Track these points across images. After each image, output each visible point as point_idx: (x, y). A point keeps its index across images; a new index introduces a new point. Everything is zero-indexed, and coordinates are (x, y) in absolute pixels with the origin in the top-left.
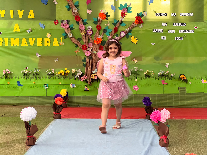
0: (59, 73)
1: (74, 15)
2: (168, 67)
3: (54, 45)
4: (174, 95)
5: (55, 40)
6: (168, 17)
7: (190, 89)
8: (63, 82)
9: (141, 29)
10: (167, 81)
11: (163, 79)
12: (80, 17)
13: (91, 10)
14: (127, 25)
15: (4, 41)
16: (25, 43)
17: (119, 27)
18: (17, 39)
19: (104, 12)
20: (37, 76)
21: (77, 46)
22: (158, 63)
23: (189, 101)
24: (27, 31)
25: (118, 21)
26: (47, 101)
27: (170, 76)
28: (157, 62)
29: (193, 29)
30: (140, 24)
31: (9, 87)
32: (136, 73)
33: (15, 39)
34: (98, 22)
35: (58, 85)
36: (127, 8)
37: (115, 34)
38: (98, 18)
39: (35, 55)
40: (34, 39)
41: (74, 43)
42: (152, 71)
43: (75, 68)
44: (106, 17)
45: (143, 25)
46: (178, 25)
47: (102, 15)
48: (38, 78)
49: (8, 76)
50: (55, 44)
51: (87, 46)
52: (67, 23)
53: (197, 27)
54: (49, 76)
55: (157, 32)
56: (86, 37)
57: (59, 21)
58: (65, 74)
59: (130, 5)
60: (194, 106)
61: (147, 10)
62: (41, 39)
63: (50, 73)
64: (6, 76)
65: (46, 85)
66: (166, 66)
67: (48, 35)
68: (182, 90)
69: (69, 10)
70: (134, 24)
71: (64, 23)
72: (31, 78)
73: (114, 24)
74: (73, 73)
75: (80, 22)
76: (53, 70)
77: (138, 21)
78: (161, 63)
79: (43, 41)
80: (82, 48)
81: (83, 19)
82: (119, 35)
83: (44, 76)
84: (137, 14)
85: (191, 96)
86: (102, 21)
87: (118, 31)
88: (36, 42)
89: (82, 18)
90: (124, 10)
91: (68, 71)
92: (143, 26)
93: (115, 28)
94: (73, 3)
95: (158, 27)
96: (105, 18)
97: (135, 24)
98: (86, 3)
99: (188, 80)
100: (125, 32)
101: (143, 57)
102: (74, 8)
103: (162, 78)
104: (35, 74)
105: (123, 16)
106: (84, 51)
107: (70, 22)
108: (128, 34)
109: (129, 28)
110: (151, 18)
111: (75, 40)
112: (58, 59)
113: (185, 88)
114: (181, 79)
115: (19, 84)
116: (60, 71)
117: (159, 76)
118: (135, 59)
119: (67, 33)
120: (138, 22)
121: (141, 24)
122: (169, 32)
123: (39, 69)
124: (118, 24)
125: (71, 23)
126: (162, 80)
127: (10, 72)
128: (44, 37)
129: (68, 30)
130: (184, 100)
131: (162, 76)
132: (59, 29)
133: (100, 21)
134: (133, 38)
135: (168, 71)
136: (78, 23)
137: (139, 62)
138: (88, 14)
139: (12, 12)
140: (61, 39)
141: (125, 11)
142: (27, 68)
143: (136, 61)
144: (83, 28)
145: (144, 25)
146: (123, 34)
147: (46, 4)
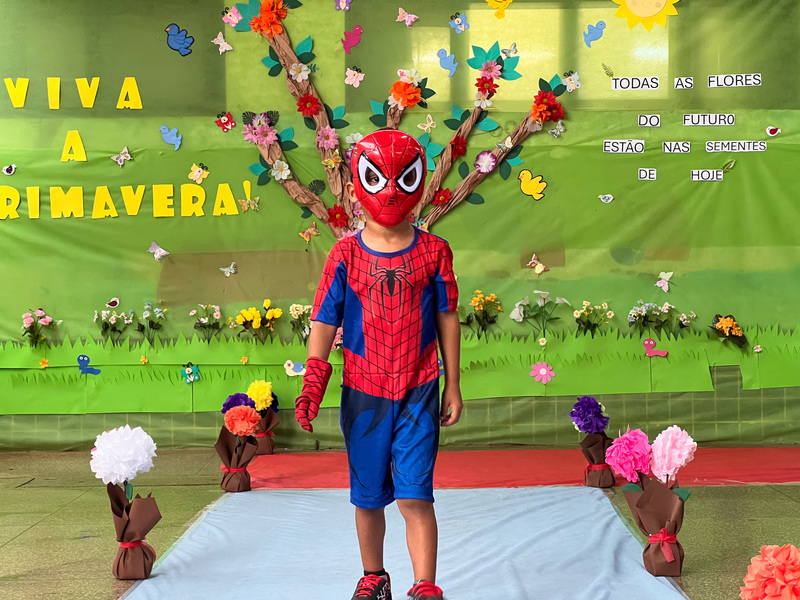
0: (240, 320)
1: (294, 94)
2: (665, 289)
3: (217, 211)
4: (692, 399)
5: (224, 192)
6: (662, 92)
7: (755, 375)
8: (255, 353)
9: (557, 142)
10: (665, 342)
11: (650, 333)
12: (319, 101)
13: (359, 71)
14: (503, 125)
15: (26, 200)
16: (107, 207)
17: (471, 134)
18: (76, 192)
19: (412, 79)
20: (156, 335)
21: (307, 211)
22: (629, 273)
23: (753, 422)
24: (114, 158)
25: (466, 114)
26: (196, 430)
27: (675, 323)
28: (624, 268)
29: (764, 137)
30: (552, 121)
31: (47, 378)
32: (539, 315)
33: (66, 189)
34: (389, 117)
35: (236, 369)
36: (500, 61)
37: (457, 165)
38: (387, 101)
39: (145, 250)
40: (141, 189)
41: (295, 201)
42: (605, 306)
43: (304, 300)
44: (418, 95)
45: (563, 124)
46: (701, 123)
47: (403, 89)
48: (157, 341)
49: (44, 336)
50: (222, 206)
51: (348, 211)
52: (270, 125)
53: (779, 131)
54: (201, 334)
55: (620, 151)
56: (342, 176)
57: (238, 117)
58: (264, 321)
59: (510, 51)
60: (773, 441)
61: (581, 68)
62: (168, 189)
63: (205, 321)
64: (36, 335)
65: (189, 370)
66: (658, 284)
67: (196, 173)
68: (725, 376)
69: (274, 72)
70: (531, 120)
71: (256, 123)
72: (133, 341)
73: (451, 124)
74: (297, 317)
75: (320, 118)
76: (217, 308)
77: (544, 111)
78: (641, 275)
79: (176, 197)
80: (330, 221)
81: (332, 108)
82: (471, 167)
83: (181, 334)
84: (542, 82)
85: (762, 399)
86: (403, 115)
87: (469, 152)
88: (147, 200)
89: (325, 105)
90: (488, 68)
91: (277, 313)
92: (565, 130)
93: (457, 138)
94: (291, 45)
95: (622, 132)
96: (415, 99)
97: (534, 123)
98: (341, 45)
99: (750, 338)
100: (496, 152)
101: (568, 252)
102: (294, 66)
103: (646, 332)
104: (146, 324)
105: (484, 93)
106: (337, 230)
107: (280, 118)
108: (508, 161)
109: (509, 139)
110: (597, 98)
111: (299, 189)
112: (235, 267)
113: (735, 369)
114: (720, 332)
115: (85, 366)
116: (244, 311)
117: (632, 323)
118: (538, 260)
119: (270, 162)
120: (544, 115)
121: (556, 121)
122: (667, 151)
123: (162, 305)
124: (467, 124)
125: (283, 124)
126: (644, 338)
127: (49, 319)
128: (179, 180)
129: (271, 152)
130: (732, 416)
131: (644, 322)
132: (235, 150)
133: (397, 115)
134: (526, 175)
135: (667, 303)
136: (310, 123)
137: (554, 271)
138: (349, 88)
139: (53, 85)
140: (247, 185)
141: (492, 74)
142: (114, 303)
143: (539, 268)
144: (331, 140)
145: (570, 125)
146: (486, 164)
147: (187, 52)
